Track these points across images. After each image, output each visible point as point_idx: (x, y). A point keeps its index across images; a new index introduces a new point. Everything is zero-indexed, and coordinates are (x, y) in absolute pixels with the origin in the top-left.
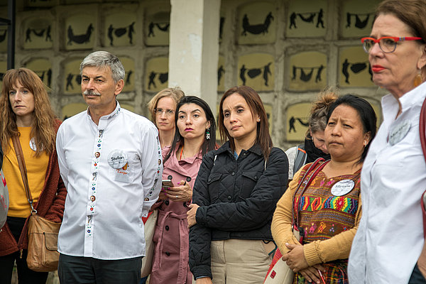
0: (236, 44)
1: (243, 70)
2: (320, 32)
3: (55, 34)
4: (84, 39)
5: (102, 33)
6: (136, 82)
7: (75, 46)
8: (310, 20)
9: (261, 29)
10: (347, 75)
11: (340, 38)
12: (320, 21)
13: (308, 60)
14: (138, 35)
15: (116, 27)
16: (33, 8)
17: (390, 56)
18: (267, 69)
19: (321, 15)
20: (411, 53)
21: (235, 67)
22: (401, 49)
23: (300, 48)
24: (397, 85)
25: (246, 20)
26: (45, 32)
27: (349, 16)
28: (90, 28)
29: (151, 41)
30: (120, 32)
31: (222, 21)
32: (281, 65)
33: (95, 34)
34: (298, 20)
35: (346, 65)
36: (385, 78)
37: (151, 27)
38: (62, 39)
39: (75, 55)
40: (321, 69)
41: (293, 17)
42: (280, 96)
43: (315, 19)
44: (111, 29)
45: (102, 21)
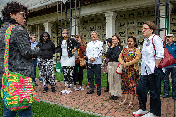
0: (119, 28)
1: (120, 33)
2: (134, 25)
3: (88, 28)
4: (93, 29)
5: (95, 27)
6: (101, 36)
7: (91, 30)
8: (132, 23)
9: (123, 25)
10: (139, 33)
11: (137, 27)
12: (134, 24)
13: (132, 31)
14: (102, 28)
15: (98, 26)
16: (84, 24)
17: (146, 31)
18: (124, 32)
19: (134, 23)
20: (149, 31)
21: (118, 32)
22: (148, 30)
23: (130, 29)
24: (147, 36)
25: (120, 24)
26: (86, 28)
27: (139, 22)
28: (94, 27)
29: (104, 28)
30: (99, 27)
31: (116, 25)
32: (127, 32)
33: (94, 28)
34: (130, 24)
35: (138, 31)
36: (145, 35)
37: (104, 26)
38: (89, 29)
39: (91, 31)
40: (134, 32)
41: (129, 23)
42: (127, 37)
43: (133, 23)
44: (97, 27)
45: (96, 25)
